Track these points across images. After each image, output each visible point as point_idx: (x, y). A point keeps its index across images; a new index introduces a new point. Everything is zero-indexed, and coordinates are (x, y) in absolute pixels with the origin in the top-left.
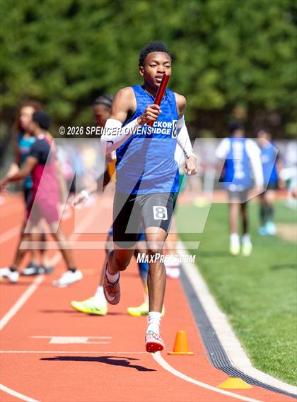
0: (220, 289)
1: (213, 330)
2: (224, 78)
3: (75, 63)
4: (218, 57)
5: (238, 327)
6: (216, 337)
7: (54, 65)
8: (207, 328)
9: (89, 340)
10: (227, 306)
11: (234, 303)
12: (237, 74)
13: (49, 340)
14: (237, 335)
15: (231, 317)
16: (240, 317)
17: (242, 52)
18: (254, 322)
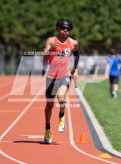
0: (100, 116)
1: (97, 134)
2: (103, 27)
3: (40, 21)
4: (100, 19)
5: (107, 132)
6: (97, 136)
7: (31, 22)
8: (94, 132)
10: (102, 123)
11: (106, 122)
12: (108, 26)
14: (106, 135)
15: (104, 128)
16: (108, 128)
17: (110, 17)
18: (113, 130)
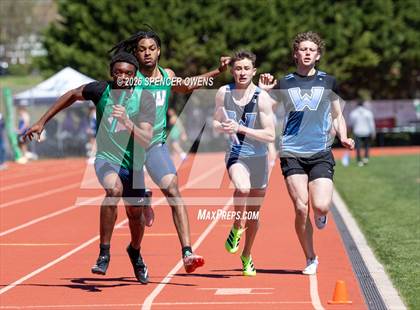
0: (378, 240)
1: (372, 279)
5: (396, 277)
6: (374, 286)
8: (366, 277)
9: (252, 291)
10: (384, 257)
11: (391, 254)
13: (215, 291)
14: (394, 284)
15: (389, 267)
16: (397, 267)
18: (410, 271)
